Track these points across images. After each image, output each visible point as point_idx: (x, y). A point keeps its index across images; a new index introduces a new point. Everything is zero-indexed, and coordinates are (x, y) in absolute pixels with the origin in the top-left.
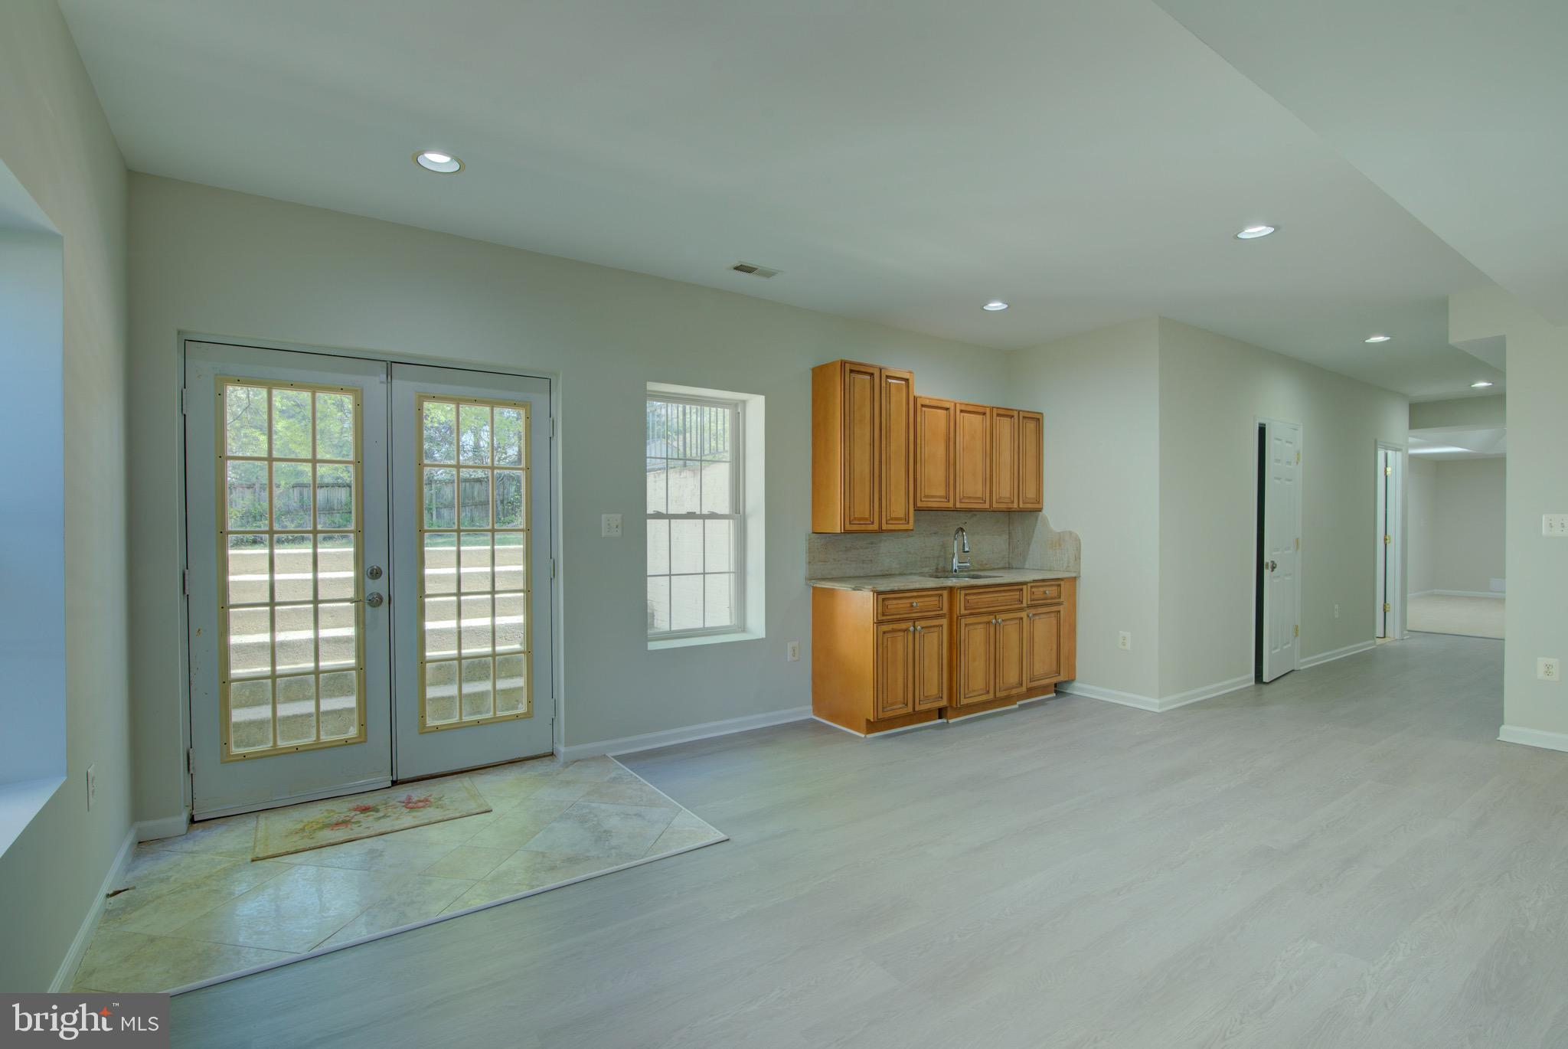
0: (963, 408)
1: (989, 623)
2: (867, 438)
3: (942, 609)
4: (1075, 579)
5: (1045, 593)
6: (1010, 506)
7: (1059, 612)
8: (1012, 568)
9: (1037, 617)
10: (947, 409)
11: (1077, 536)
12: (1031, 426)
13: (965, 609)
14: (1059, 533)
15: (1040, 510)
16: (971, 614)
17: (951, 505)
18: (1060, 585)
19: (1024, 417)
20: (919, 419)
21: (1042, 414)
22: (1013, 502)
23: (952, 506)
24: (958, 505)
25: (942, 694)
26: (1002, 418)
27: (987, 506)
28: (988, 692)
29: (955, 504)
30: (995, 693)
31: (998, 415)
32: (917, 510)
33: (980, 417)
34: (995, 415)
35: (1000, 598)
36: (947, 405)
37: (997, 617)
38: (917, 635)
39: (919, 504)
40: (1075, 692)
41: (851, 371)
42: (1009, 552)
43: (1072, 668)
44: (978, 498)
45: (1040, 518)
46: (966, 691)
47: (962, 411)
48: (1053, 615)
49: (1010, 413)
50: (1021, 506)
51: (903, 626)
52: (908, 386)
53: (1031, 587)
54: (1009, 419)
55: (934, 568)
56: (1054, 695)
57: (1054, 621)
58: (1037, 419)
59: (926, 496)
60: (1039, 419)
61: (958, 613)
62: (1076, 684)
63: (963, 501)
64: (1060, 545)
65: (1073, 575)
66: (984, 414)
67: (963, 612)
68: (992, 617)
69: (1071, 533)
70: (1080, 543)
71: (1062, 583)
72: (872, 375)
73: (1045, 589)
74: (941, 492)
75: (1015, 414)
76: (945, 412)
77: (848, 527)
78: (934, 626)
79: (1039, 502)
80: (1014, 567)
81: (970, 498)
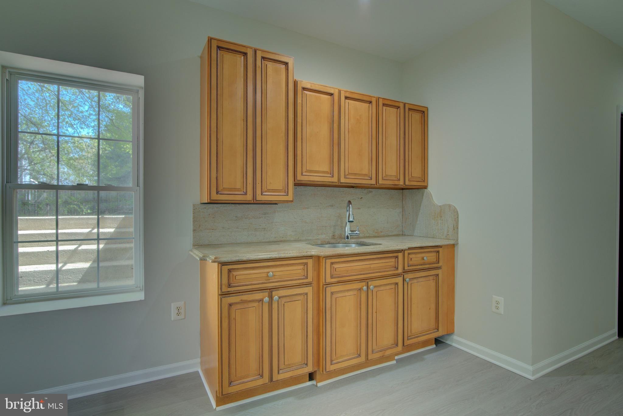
0: (348, 95)
1: (360, 289)
2: (240, 113)
3: (307, 278)
4: (453, 246)
5: (423, 259)
6: (396, 183)
7: (438, 275)
8: (405, 235)
9: (415, 281)
10: (331, 94)
11: (455, 208)
12: (416, 117)
13: (332, 277)
14: (440, 206)
15: (426, 187)
16: (339, 282)
17: (335, 179)
18: (438, 252)
19: (410, 109)
20: (299, 101)
21: (427, 107)
22: (399, 180)
23: (336, 181)
24: (343, 180)
25: (307, 361)
26: (388, 108)
27: (373, 182)
28: (359, 355)
29: (339, 179)
30: (367, 355)
31: (384, 105)
32: (298, 184)
33: (366, 105)
34: (381, 104)
35: (372, 266)
36: (332, 91)
37: (369, 283)
38: (275, 306)
39: (300, 177)
40: (454, 344)
41: (219, 48)
42: (402, 223)
43: (451, 323)
44: (365, 175)
45: (425, 194)
46: (334, 357)
47: (346, 98)
48: (431, 278)
49: (397, 104)
50: (407, 183)
51: (258, 296)
52: (287, 69)
53: (409, 254)
54: (395, 110)
55: (331, 235)
56: (434, 346)
57: (433, 284)
58: (423, 112)
59: (308, 171)
60: (424, 112)
61: (324, 281)
62: (455, 337)
63: (348, 177)
64: (441, 217)
65: (452, 242)
66: (371, 102)
67: (329, 280)
68: (364, 284)
69: (450, 206)
70: (458, 214)
71: (440, 249)
72: (245, 54)
73: (423, 255)
74: (325, 167)
75: (401, 106)
76: (329, 97)
77: (215, 197)
78: (297, 295)
79: (424, 181)
80: (406, 234)
81: (355, 174)
